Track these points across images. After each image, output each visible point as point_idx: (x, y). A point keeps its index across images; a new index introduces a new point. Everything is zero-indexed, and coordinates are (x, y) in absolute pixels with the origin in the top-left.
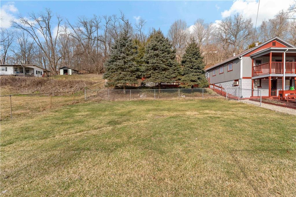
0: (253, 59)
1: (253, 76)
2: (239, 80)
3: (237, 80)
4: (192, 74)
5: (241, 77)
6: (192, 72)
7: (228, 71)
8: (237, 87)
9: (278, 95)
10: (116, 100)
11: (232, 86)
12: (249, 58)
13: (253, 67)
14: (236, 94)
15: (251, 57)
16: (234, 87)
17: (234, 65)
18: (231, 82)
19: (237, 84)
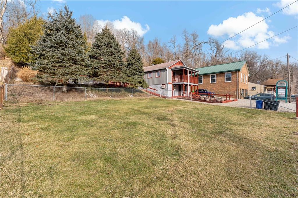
0: (172, 71)
1: (172, 83)
2: (166, 85)
3: (165, 84)
4: (138, 76)
5: (168, 82)
6: (137, 74)
7: (156, 77)
8: (164, 89)
9: (181, 95)
10: (66, 101)
11: (159, 88)
12: (171, 69)
13: (172, 76)
14: (163, 94)
15: (172, 69)
16: (162, 89)
17: (162, 73)
18: (159, 85)
19: (165, 87)
